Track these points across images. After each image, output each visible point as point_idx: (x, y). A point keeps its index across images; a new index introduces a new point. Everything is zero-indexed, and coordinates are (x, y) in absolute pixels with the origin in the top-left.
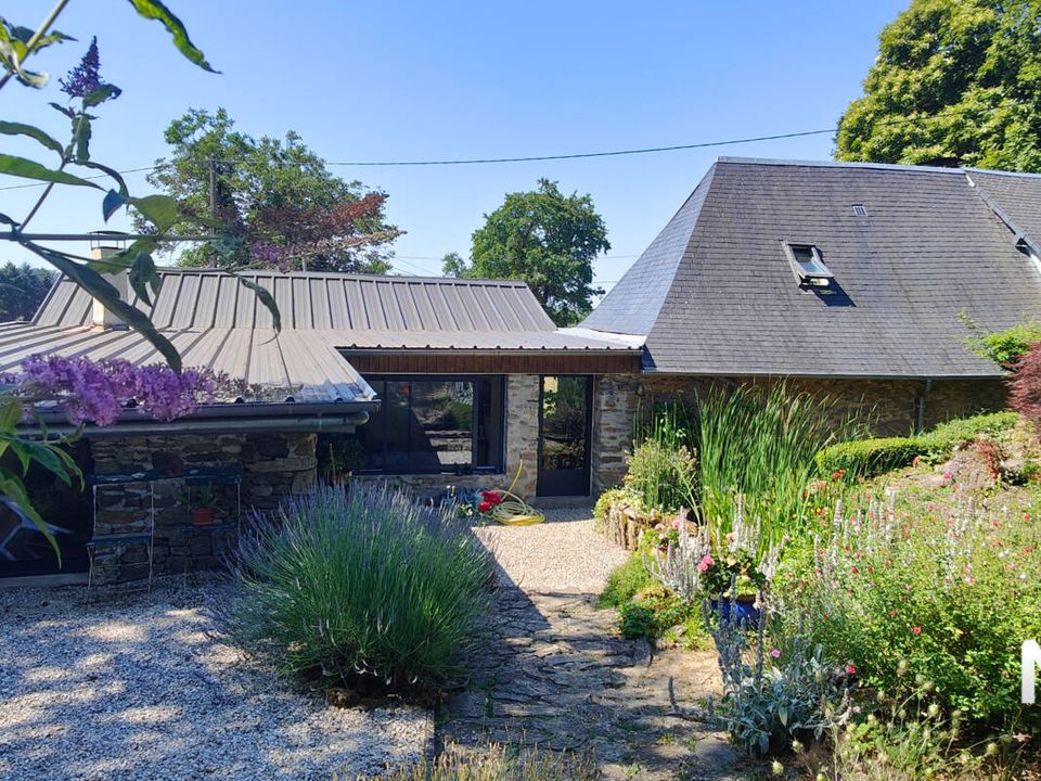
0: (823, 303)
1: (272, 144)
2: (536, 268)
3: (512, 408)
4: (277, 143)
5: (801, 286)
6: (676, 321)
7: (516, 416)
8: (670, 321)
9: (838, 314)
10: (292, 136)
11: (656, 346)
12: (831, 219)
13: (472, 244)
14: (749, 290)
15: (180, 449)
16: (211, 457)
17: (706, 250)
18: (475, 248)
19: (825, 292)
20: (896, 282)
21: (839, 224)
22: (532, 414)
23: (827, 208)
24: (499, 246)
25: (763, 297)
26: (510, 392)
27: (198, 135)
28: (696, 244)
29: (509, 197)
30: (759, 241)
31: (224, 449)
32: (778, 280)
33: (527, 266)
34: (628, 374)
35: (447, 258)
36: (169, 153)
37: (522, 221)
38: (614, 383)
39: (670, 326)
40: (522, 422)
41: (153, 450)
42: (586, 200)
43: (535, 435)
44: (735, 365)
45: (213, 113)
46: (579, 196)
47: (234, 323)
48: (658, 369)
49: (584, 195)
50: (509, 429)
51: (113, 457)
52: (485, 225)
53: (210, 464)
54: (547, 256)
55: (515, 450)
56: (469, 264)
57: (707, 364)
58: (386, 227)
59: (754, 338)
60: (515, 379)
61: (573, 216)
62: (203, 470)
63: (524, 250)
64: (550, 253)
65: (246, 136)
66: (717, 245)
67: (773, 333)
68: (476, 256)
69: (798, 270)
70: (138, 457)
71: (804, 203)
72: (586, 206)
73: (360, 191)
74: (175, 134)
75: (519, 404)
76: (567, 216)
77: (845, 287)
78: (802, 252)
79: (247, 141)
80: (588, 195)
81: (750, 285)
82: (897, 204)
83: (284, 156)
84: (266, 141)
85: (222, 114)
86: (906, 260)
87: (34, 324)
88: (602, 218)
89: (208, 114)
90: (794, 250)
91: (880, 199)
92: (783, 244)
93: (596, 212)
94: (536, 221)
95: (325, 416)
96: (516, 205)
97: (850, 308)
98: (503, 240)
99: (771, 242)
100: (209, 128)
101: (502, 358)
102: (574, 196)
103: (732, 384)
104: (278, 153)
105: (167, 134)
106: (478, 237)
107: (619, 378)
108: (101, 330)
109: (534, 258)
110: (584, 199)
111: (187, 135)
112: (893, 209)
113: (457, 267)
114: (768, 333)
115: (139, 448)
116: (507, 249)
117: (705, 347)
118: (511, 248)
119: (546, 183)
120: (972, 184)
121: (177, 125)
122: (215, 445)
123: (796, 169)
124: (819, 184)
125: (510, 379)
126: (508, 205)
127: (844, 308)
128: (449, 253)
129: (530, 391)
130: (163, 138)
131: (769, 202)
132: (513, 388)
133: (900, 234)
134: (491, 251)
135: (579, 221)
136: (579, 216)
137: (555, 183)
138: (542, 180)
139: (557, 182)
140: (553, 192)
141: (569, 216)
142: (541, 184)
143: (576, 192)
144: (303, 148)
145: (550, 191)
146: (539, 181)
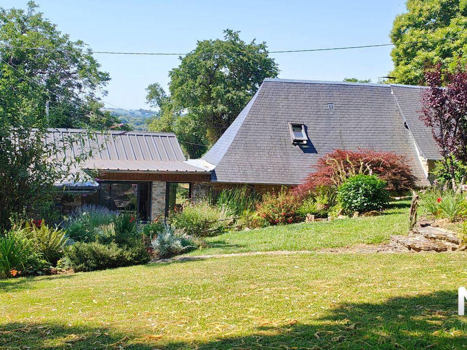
0: (302, 152)
2: (219, 100)
3: (154, 196)
4: (21, 12)
5: (293, 144)
6: (230, 159)
7: (156, 199)
8: (228, 159)
9: (308, 157)
10: (32, 5)
11: (219, 170)
12: (315, 110)
13: (169, 80)
14: (268, 145)
17: (251, 126)
18: (171, 83)
19: (305, 147)
20: (340, 142)
21: (319, 113)
22: (163, 198)
23: (315, 105)
24: (191, 82)
25: (274, 148)
26: (153, 189)
28: (246, 123)
29: (200, 43)
30: (277, 122)
32: (283, 141)
33: (212, 98)
34: (205, 182)
35: (150, 87)
37: (209, 63)
38: (199, 186)
39: (227, 161)
40: (158, 202)
42: (263, 46)
43: (164, 207)
44: (253, 179)
46: (257, 43)
48: (218, 180)
49: (261, 43)
50: (153, 205)
52: (181, 64)
54: (229, 92)
55: (155, 214)
56: (168, 93)
57: (240, 179)
58: (101, 73)
59: (265, 167)
60: (155, 183)
61: (250, 60)
63: (211, 86)
64: (231, 89)
66: (257, 124)
67: (274, 166)
68: (172, 89)
69: (293, 136)
71: (303, 102)
72: (262, 51)
73: (81, 48)
75: (157, 194)
76: (245, 59)
77: (315, 145)
78: (297, 127)
81: (269, 143)
82: (351, 103)
83: (25, 20)
86: (348, 132)
88: (275, 62)
90: (293, 126)
91: (342, 101)
92: (289, 123)
93: (270, 56)
94: (221, 63)
96: (206, 49)
97: (315, 154)
98: (194, 77)
99: (284, 122)
101: (150, 174)
102: (253, 42)
103: (252, 188)
106: (174, 74)
107: (201, 184)
109: (218, 93)
110: (261, 45)
112: (348, 106)
113: (158, 95)
114: (272, 165)
116: (197, 85)
117: (241, 171)
118: (200, 84)
119: (230, 32)
120: (392, 93)
123: (303, 85)
124: (313, 93)
125: (153, 183)
126: (198, 49)
127: (312, 154)
128: (153, 83)
129: (162, 188)
131: (286, 102)
132: (154, 187)
133: (348, 119)
134: (184, 86)
135: (255, 64)
136: (256, 60)
137: (238, 32)
138: (227, 30)
139: (240, 32)
140: (235, 40)
141: (247, 59)
142: (226, 34)
143: (254, 40)
144: (40, 14)
145: (233, 39)
146: (225, 31)
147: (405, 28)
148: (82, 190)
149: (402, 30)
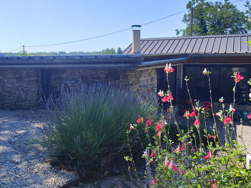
1: (219, 4)
15: (88, 75)
16: (98, 78)
27: (196, 4)
31: (101, 76)
36: (188, 11)
41: (81, 75)
51: (72, 76)
65: (210, 3)
70: (77, 77)
74: (189, 6)
79: (211, 4)
83: (223, 7)
84: (217, 3)
104: (221, 6)
105: (187, 6)
111: (192, 5)
115: (77, 74)
121: (190, 3)
122: (98, 74)
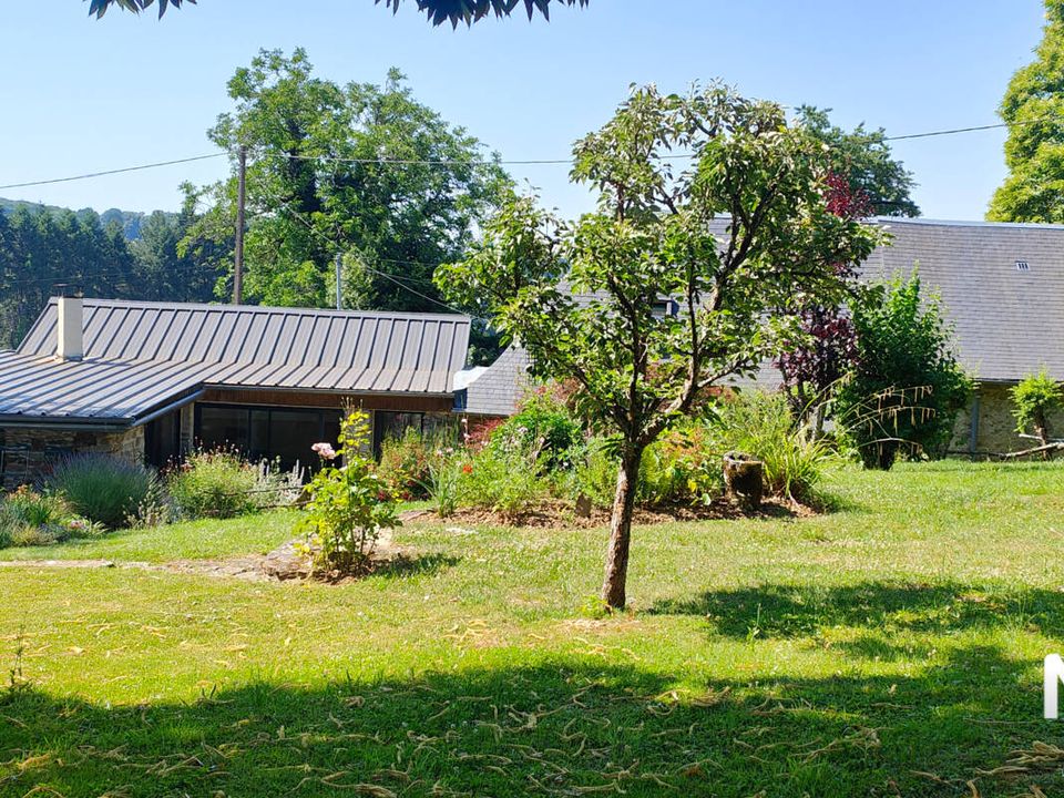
4: (371, 88)
10: (395, 75)
16: (59, 442)
27: (271, 81)
36: (233, 107)
42: (877, 138)
45: (288, 55)
46: (869, 130)
47: (172, 355)
49: (876, 130)
53: (58, 446)
62: (54, 448)
72: (877, 147)
74: (240, 86)
80: (882, 130)
85: (300, 55)
87: (18, 353)
89: (283, 57)
93: (894, 157)
95: (108, 424)
100: (284, 74)
102: (859, 130)
105: (229, 86)
107: (439, 416)
108: (61, 361)
110: (875, 136)
119: (810, 112)
121: (243, 74)
130: (225, 89)
136: (859, 165)
137: (827, 111)
138: (804, 107)
139: (830, 110)
140: (820, 127)
141: (840, 165)
142: (801, 116)
143: (862, 125)
144: (407, 92)
145: (815, 125)
146: (799, 109)
147: (1025, 95)
148: (103, 424)
149: (1020, 99)
